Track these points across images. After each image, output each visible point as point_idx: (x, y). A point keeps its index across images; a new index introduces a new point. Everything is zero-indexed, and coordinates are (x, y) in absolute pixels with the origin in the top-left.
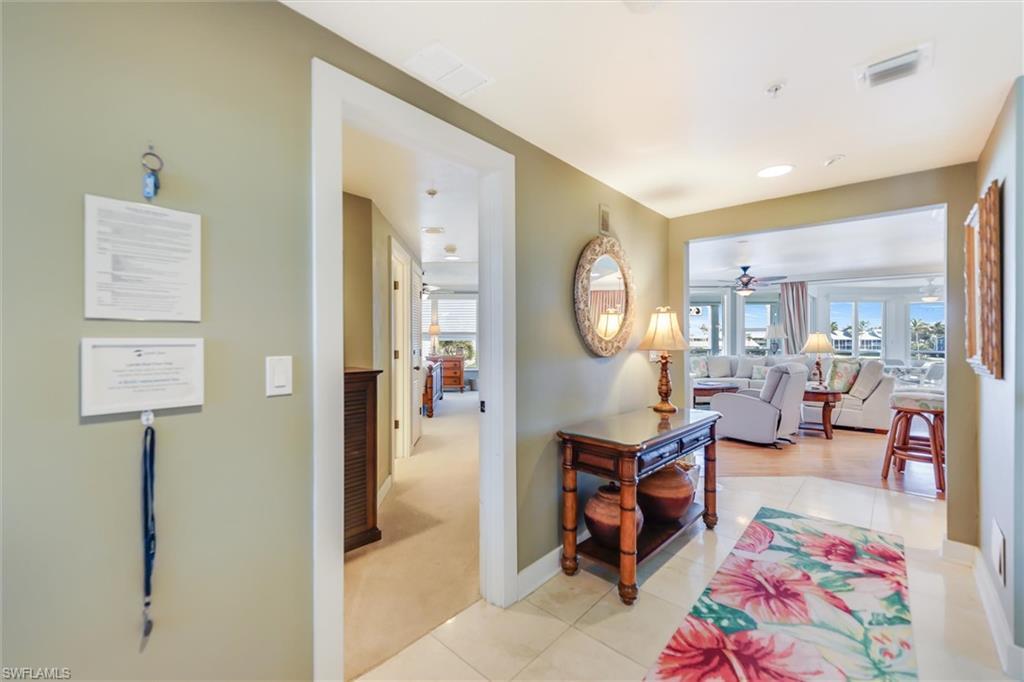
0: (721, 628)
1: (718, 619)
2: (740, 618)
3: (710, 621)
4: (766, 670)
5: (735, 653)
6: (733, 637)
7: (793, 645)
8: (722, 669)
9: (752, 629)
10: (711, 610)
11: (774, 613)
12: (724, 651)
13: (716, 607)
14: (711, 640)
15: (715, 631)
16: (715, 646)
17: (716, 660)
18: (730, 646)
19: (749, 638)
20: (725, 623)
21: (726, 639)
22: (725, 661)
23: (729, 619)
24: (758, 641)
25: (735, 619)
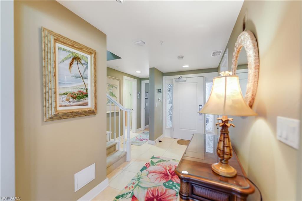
0: (172, 181)
1: (173, 184)
2: (167, 186)
3: (175, 183)
4: (163, 174)
5: (169, 176)
6: (169, 179)
7: (155, 181)
8: (171, 172)
9: (165, 182)
10: (175, 186)
11: (157, 190)
12: (171, 176)
13: (174, 188)
14: (174, 177)
15: (173, 180)
16: (173, 176)
17: (173, 174)
18: (170, 177)
19: (166, 180)
20: (171, 183)
21: (171, 178)
22: (171, 174)
23: (170, 184)
24: (164, 180)
25: (169, 185)
